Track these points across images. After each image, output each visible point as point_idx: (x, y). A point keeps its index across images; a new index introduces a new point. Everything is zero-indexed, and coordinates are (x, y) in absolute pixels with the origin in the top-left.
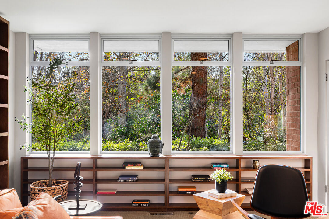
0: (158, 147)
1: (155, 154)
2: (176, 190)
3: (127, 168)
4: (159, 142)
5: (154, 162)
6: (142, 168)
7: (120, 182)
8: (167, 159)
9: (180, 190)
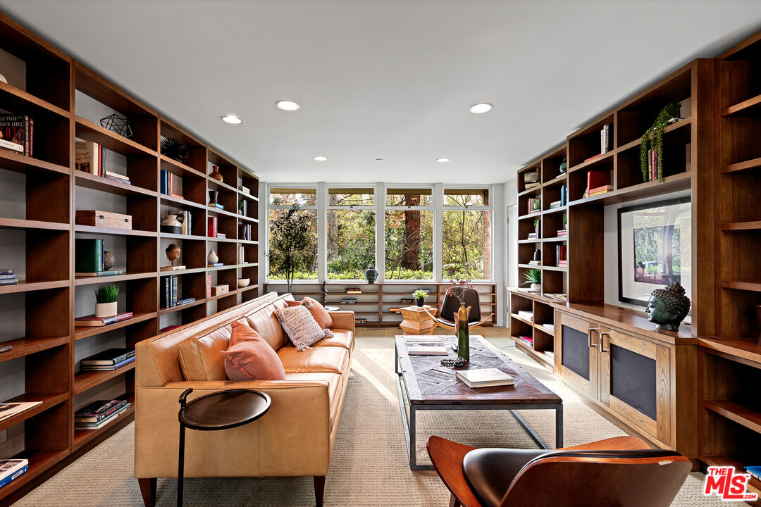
0: (373, 275)
1: (371, 282)
2: (387, 311)
3: (348, 292)
4: (374, 272)
5: (371, 287)
6: (360, 292)
7: (343, 304)
8: (380, 286)
9: (391, 310)
